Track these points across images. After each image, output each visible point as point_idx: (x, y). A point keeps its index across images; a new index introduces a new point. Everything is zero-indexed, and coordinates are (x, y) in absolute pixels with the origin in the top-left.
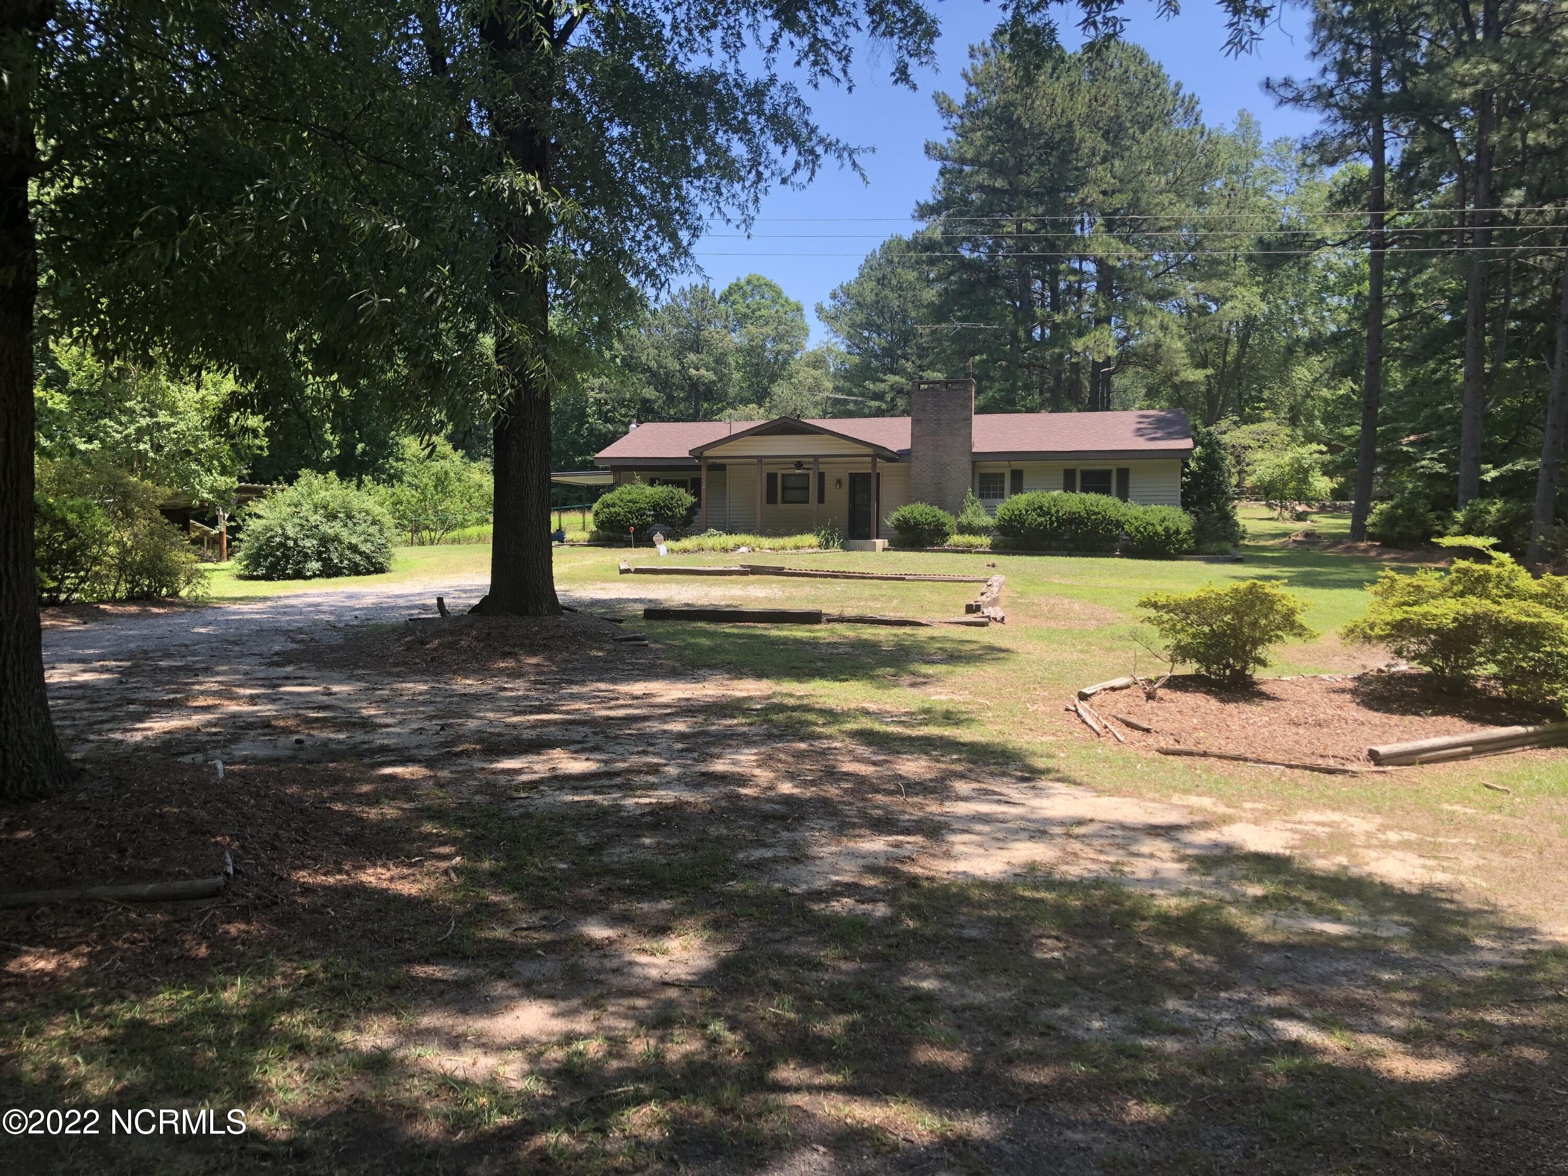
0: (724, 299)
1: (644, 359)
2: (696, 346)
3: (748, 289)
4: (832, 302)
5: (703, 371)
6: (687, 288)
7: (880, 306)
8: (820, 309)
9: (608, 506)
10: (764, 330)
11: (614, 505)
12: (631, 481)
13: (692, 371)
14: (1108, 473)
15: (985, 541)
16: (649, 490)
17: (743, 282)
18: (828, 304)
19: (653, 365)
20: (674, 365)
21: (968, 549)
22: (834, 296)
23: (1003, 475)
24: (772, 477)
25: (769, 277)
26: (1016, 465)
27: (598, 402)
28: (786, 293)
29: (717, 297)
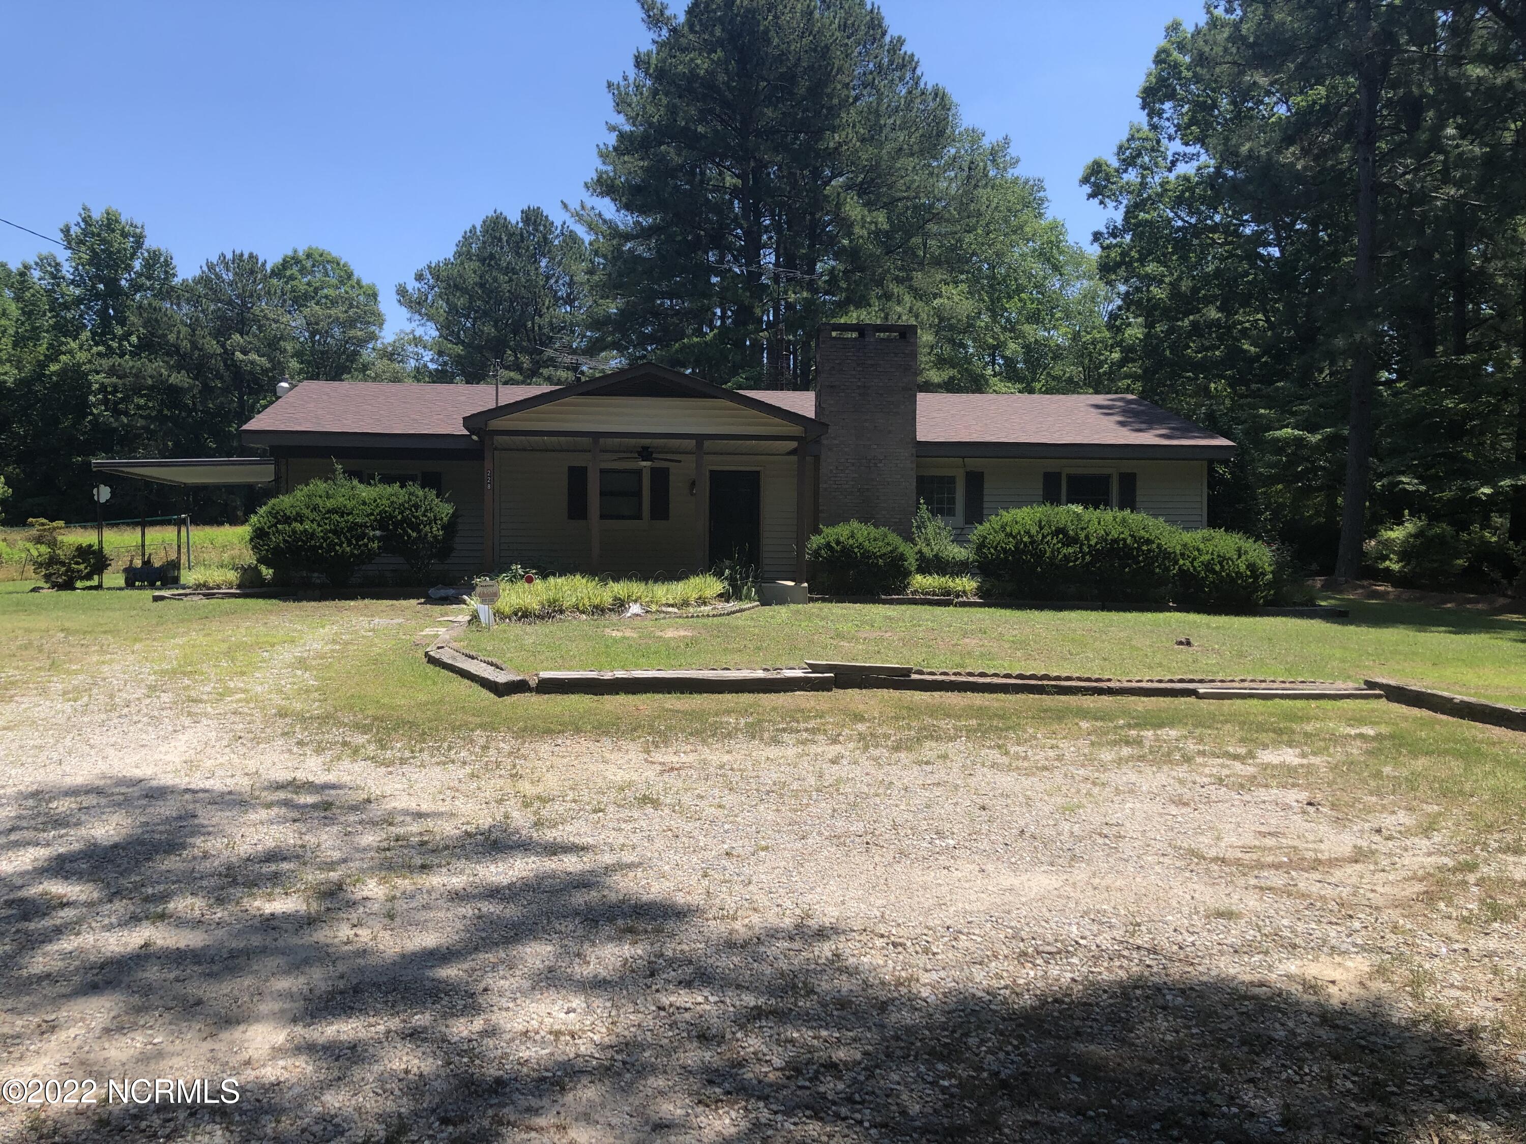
0: (278, 272)
1: (172, 338)
2: (242, 324)
3: (309, 264)
4: (417, 285)
5: (253, 356)
6: (229, 256)
7: (488, 291)
8: (402, 292)
9: (287, 520)
10: (332, 312)
11: (300, 518)
12: (327, 475)
13: (238, 354)
14: (1106, 479)
15: (967, 584)
16: (365, 492)
17: (301, 254)
18: (412, 285)
19: (186, 345)
20: (212, 346)
21: (945, 599)
22: (419, 277)
23: (952, 480)
24: (577, 476)
25: (335, 253)
26: (974, 464)
27: (103, 388)
28: (356, 274)
29: (268, 268)
